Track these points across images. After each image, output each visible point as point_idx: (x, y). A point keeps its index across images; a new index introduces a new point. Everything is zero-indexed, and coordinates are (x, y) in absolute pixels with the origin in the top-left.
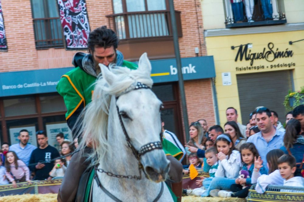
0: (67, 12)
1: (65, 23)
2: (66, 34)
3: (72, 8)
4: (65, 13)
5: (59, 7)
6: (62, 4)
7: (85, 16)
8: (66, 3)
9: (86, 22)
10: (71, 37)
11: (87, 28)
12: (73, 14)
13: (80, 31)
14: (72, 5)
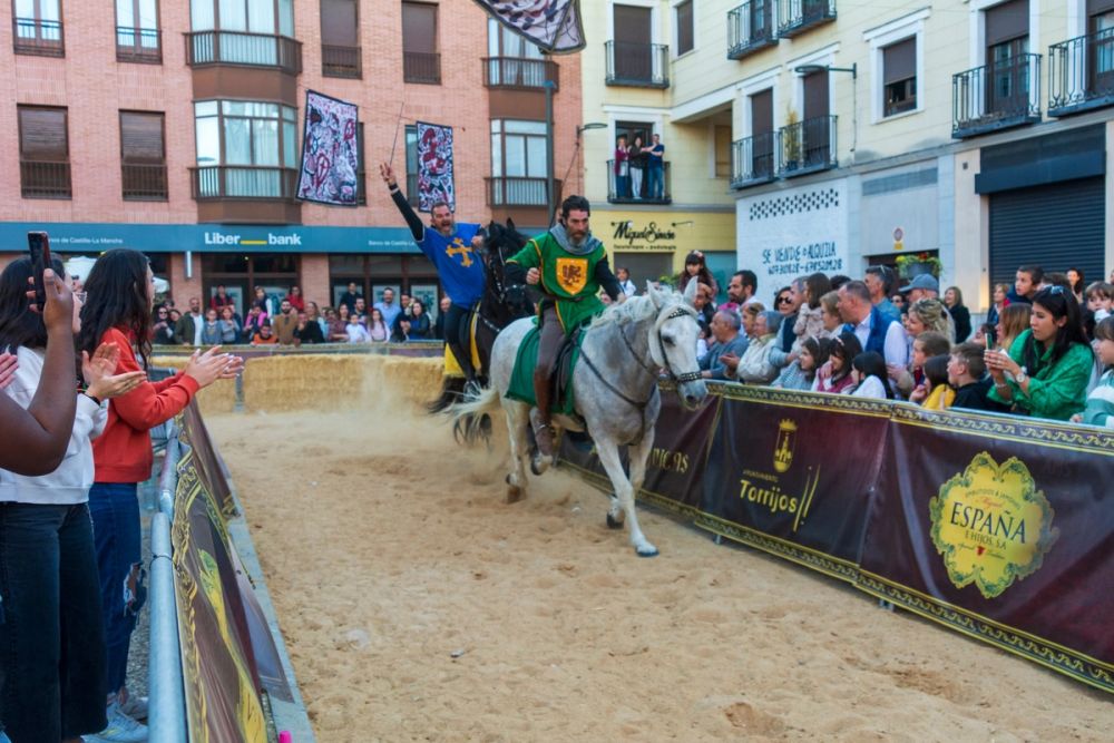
0: (427, 172)
1: (422, 184)
2: (421, 194)
3: (433, 169)
4: (424, 173)
5: (420, 167)
6: (422, 164)
7: (450, 178)
8: (428, 163)
9: (450, 183)
10: (426, 199)
11: (450, 190)
12: (433, 174)
13: (440, 192)
14: (435, 165)
